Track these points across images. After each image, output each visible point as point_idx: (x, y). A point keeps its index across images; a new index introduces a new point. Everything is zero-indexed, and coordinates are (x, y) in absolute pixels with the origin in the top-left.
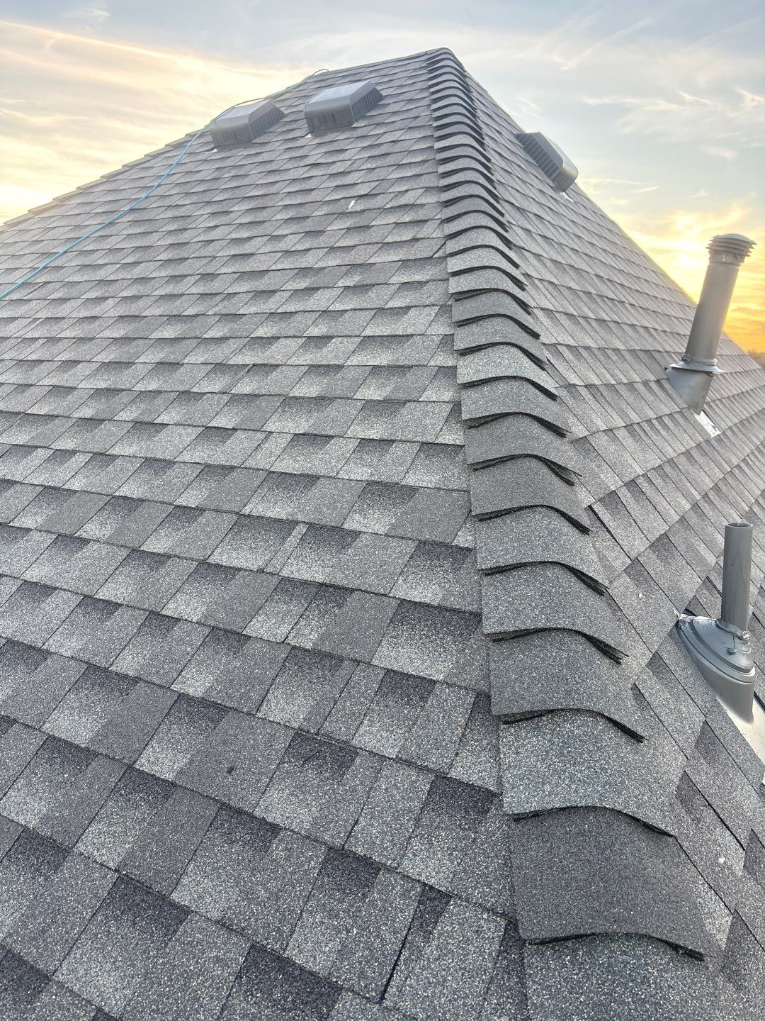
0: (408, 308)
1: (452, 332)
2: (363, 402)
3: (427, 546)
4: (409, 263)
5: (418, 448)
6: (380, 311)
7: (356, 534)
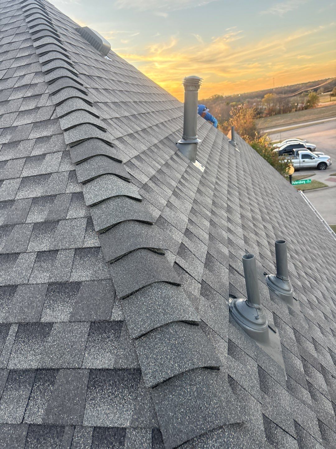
0: (44, 155)
1: (74, 169)
2: (33, 224)
3: (96, 324)
4: (38, 124)
5: (74, 253)
6: (29, 159)
7: (51, 325)
